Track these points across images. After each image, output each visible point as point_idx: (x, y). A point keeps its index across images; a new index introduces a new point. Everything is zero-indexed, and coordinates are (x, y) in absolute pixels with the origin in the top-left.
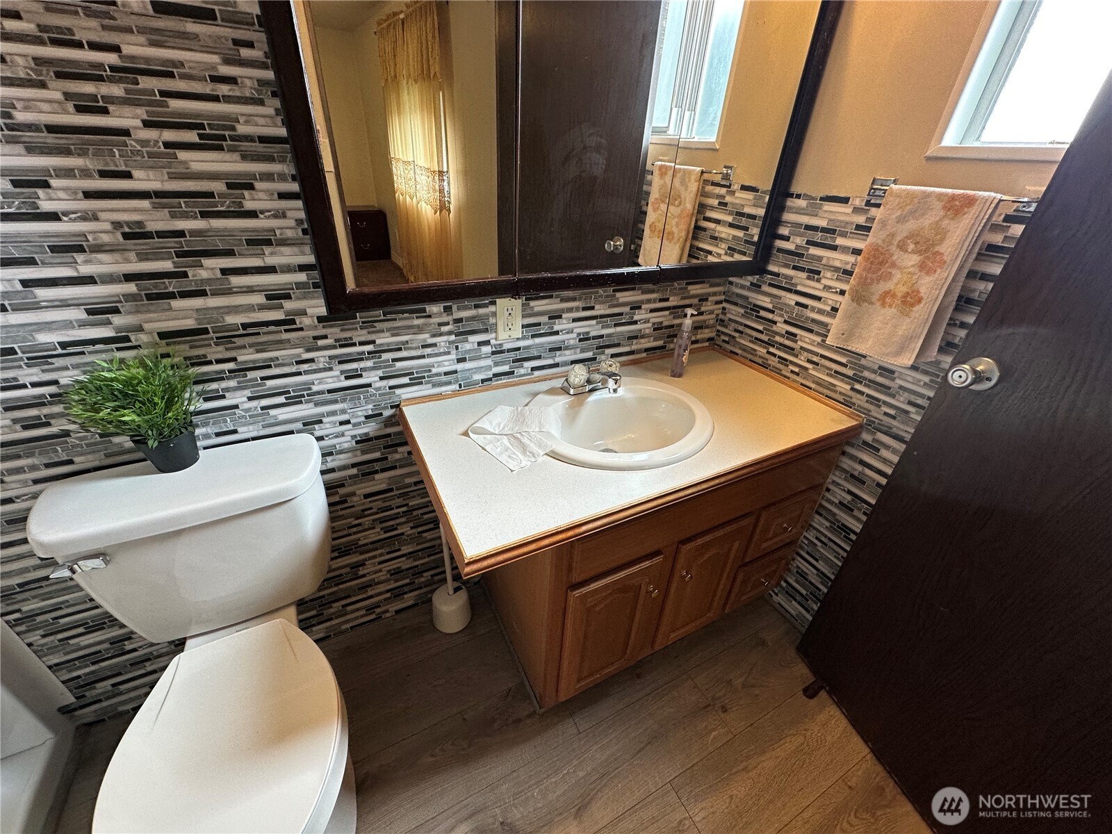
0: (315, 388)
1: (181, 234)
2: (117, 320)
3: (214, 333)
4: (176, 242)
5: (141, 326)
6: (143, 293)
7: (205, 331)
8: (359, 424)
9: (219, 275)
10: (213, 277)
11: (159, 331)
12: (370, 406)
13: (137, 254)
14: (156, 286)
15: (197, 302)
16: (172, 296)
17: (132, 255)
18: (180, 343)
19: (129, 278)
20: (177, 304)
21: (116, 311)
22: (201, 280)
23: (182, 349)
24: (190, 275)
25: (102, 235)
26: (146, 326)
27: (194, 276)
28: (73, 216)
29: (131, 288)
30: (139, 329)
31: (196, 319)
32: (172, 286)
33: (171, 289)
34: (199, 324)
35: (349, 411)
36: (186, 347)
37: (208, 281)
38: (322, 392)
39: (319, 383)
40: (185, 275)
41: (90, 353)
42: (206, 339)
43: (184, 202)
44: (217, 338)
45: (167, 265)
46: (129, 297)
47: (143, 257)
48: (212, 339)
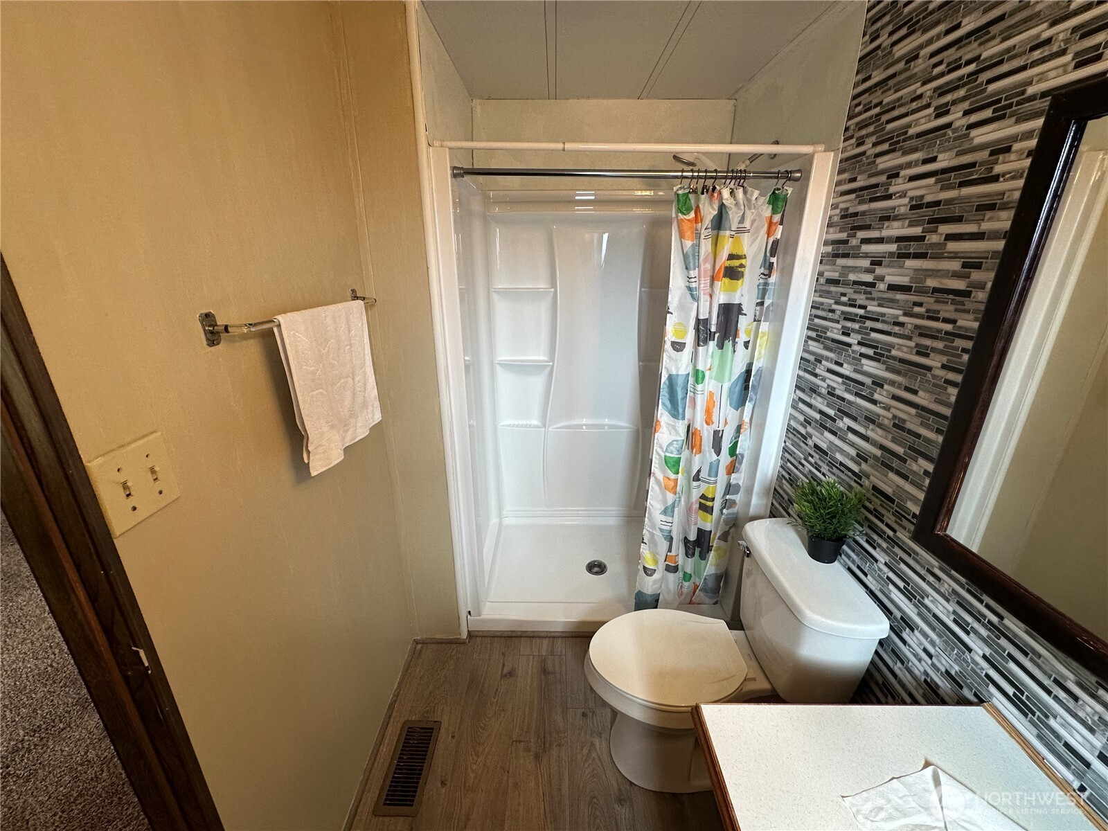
0: (926, 601)
1: (918, 436)
2: (864, 466)
3: (896, 506)
4: (914, 440)
5: (869, 476)
6: (882, 459)
7: (892, 501)
8: (938, 670)
9: (922, 473)
10: (917, 471)
11: (875, 485)
12: (957, 668)
13: (893, 437)
14: (889, 459)
15: (900, 481)
16: (891, 469)
17: (890, 436)
18: (877, 497)
19: (882, 447)
20: (891, 475)
21: (866, 461)
22: (911, 470)
23: (876, 503)
24: (908, 463)
25: (886, 419)
26: (872, 478)
27: (909, 465)
28: (882, 405)
29: (878, 453)
30: (868, 477)
31: (894, 491)
32: (896, 464)
33: (894, 465)
34: (893, 495)
35: (937, 648)
36: (879, 503)
37: (914, 473)
38: (929, 610)
39: (932, 601)
40: (905, 461)
41: (846, 474)
42: (889, 506)
43: (933, 419)
44: (896, 511)
45: (900, 450)
46: (875, 458)
47: (894, 440)
48: (893, 509)
